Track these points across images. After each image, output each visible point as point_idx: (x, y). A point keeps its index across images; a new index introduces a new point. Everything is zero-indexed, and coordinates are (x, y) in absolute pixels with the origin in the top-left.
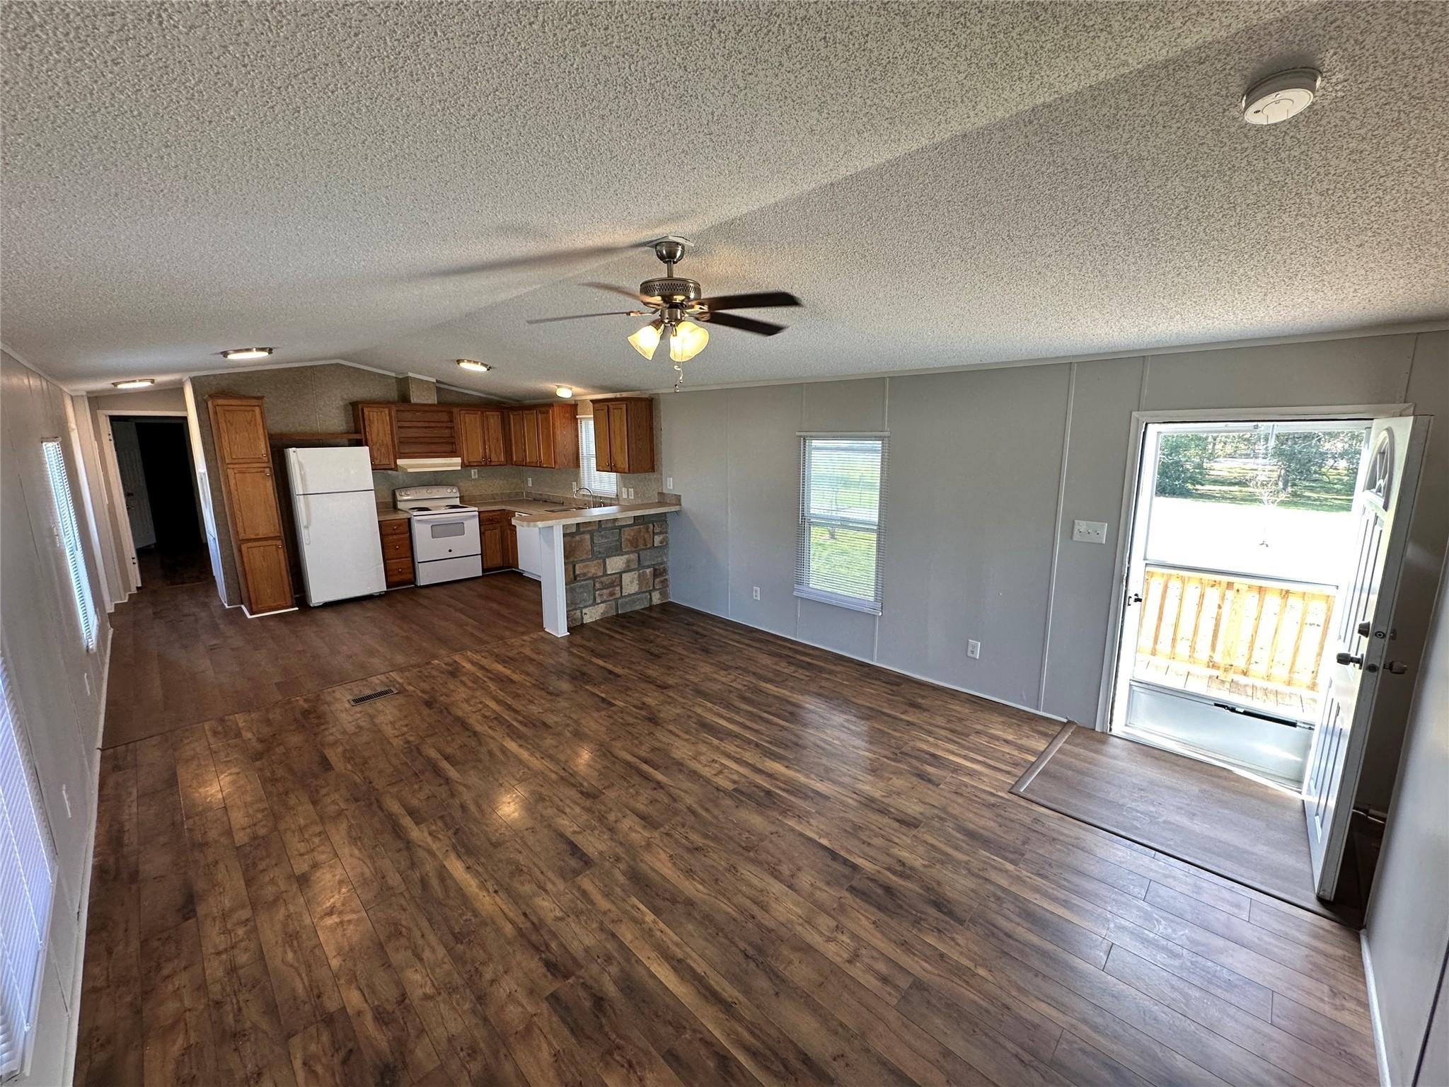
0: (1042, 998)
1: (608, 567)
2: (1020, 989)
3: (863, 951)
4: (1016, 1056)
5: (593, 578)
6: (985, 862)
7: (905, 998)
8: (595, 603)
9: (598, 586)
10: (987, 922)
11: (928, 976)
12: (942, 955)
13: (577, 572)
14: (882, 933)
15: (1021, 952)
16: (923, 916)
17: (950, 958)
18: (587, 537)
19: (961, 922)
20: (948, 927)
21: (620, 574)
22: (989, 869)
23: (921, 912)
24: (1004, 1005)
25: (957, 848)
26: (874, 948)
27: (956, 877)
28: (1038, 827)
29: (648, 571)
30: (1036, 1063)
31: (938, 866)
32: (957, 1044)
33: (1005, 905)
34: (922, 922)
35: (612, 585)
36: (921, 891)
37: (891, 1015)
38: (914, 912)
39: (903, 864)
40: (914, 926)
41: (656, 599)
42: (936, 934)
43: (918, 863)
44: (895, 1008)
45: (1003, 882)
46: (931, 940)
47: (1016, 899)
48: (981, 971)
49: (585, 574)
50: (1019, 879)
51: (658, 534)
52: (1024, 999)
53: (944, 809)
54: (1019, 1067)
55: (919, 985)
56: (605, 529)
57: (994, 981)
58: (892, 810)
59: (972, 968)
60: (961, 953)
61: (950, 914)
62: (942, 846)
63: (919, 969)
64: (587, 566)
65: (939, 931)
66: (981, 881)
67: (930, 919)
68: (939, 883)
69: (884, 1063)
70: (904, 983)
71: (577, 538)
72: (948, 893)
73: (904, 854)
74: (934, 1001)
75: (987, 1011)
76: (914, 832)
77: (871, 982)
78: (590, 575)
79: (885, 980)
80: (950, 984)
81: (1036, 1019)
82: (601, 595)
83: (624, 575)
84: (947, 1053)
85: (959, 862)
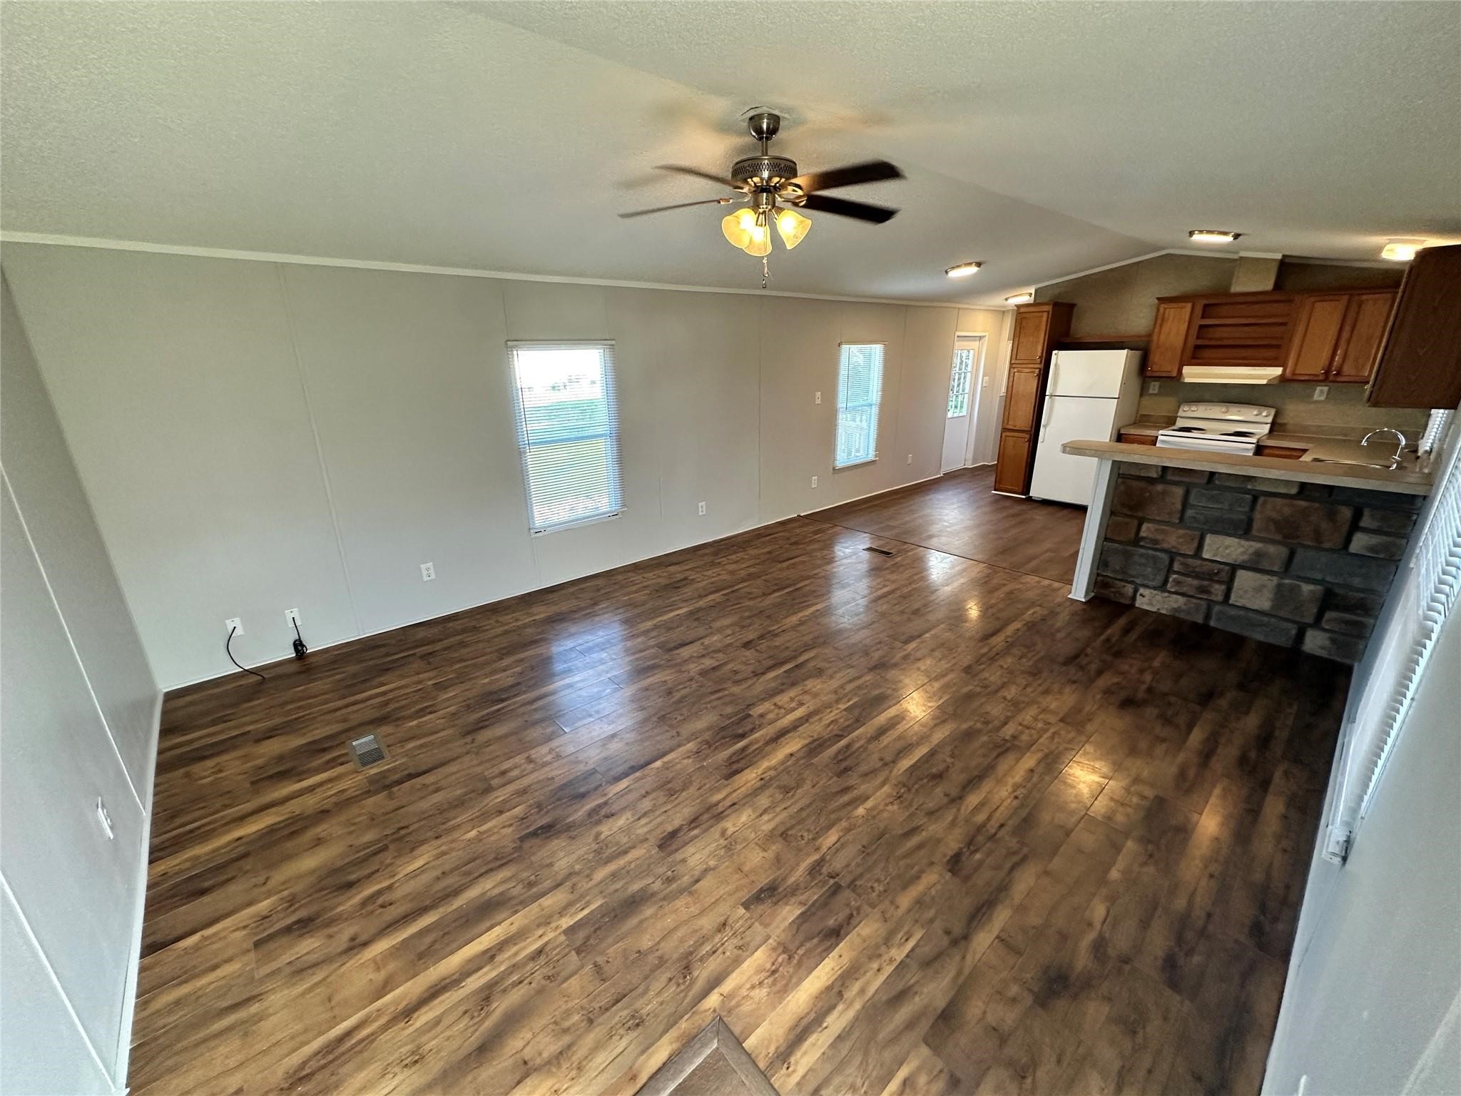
0: (426, 867)
1: (1206, 547)
2: (444, 854)
3: (532, 766)
4: (406, 827)
5: (1173, 555)
6: (582, 897)
7: (485, 779)
8: (1162, 587)
9: (1176, 567)
10: (510, 861)
11: (491, 798)
12: (501, 812)
13: (1143, 534)
14: (543, 780)
15: (468, 873)
16: (543, 812)
17: (497, 816)
18: (1179, 492)
19: (522, 839)
20: (524, 826)
21: (1234, 568)
22: (571, 897)
23: (547, 812)
24: (441, 836)
25: (614, 876)
26: (532, 772)
27: (574, 857)
28: (621, 1013)
29: (1306, 588)
30: (395, 836)
31: (594, 846)
32: (437, 798)
33: (520, 887)
34: (536, 810)
35: (1211, 577)
36: (571, 819)
37: (478, 770)
38: (549, 807)
39: (607, 817)
40: (535, 803)
41: (1315, 642)
42: (521, 816)
43: (606, 829)
44: (482, 773)
45: (548, 902)
46: (518, 811)
47: (521, 903)
48: (473, 833)
49: (1156, 542)
50: (545, 921)
51: (1366, 530)
52: (435, 852)
53: (688, 890)
54: (402, 825)
55: (488, 790)
56: (1219, 488)
57: (461, 838)
58: (696, 832)
59: (479, 829)
60: (495, 827)
61: (534, 834)
62: (622, 862)
63: (499, 794)
64: (1163, 532)
65: (523, 819)
66: (560, 877)
67: (536, 817)
68: (573, 838)
69: (458, 758)
70: (495, 782)
71: (1160, 488)
72: (556, 841)
73: (621, 821)
74: (471, 795)
75: (443, 824)
76: (653, 840)
77: (506, 766)
78: (1165, 546)
79: (504, 773)
80: (477, 809)
81: (416, 852)
82: (1178, 583)
83: (1241, 574)
84: (437, 790)
85: (593, 869)
